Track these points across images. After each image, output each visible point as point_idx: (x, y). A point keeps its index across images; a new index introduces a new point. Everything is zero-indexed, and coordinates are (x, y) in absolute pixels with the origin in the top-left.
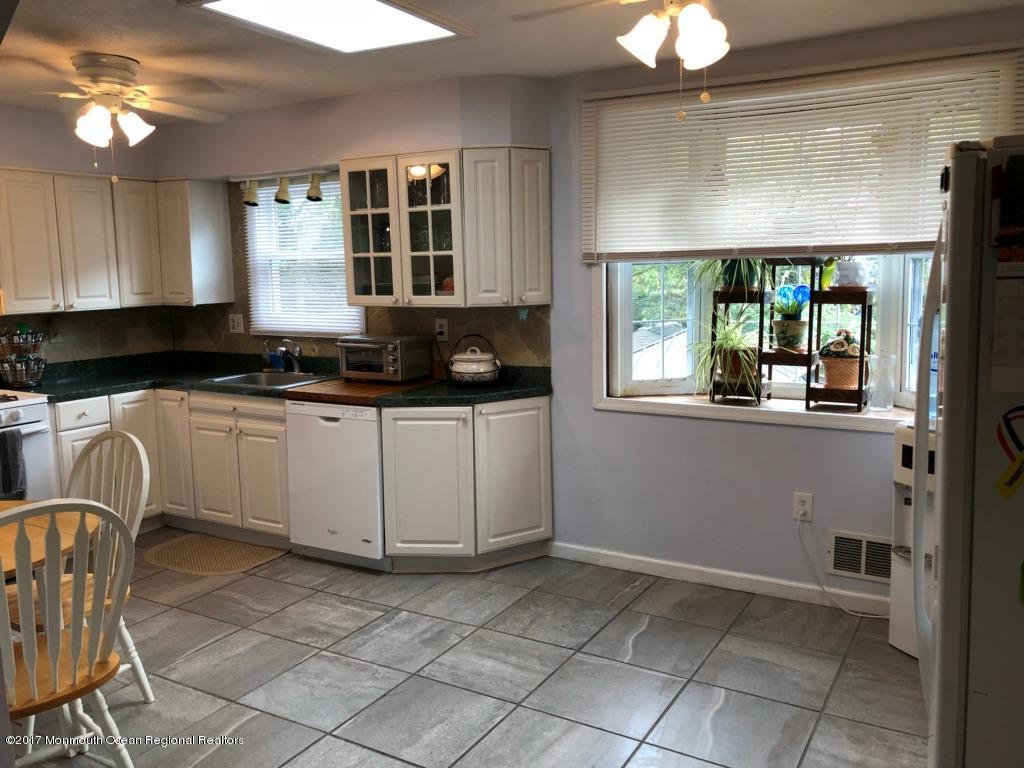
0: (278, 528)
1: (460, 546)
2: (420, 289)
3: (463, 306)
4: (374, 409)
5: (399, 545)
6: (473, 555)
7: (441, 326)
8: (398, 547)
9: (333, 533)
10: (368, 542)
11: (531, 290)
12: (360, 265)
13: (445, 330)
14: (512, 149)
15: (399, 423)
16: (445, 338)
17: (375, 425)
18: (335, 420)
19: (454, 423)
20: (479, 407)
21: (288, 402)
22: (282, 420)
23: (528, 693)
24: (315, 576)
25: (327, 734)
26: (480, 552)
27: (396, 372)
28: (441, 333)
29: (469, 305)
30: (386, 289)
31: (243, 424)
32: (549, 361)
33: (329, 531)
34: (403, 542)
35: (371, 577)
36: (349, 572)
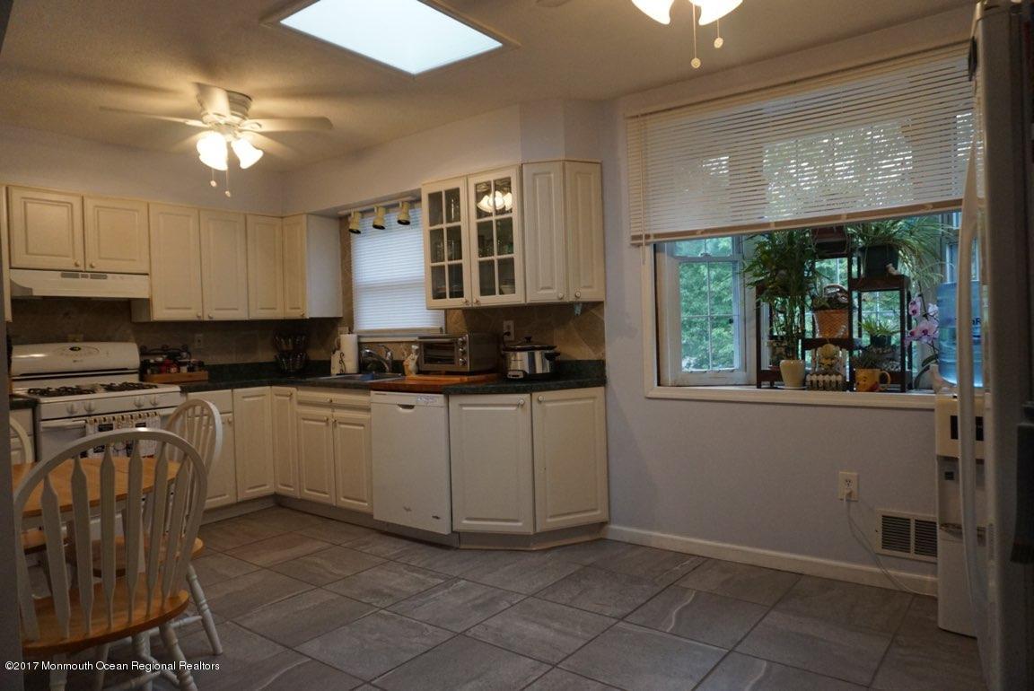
0: (363, 506)
1: (520, 524)
2: (486, 289)
3: (523, 302)
4: (442, 396)
5: (465, 522)
6: (532, 533)
7: (509, 327)
8: (464, 524)
9: (408, 510)
10: (437, 518)
11: (585, 287)
12: (437, 273)
13: (512, 330)
14: (566, 163)
15: (464, 408)
16: (512, 338)
17: (443, 411)
18: (411, 407)
19: (514, 408)
20: (536, 395)
21: (372, 392)
22: (368, 410)
23: (565, 655)
24: (389, 547)
25: (365, 682)
26: (538, 530)
27: (464, 363)
28: (508, 334)
29: (528, 301)
30: (458, 293)
31: (339, 414)
32: (604, 354)
33: (405, 509)
34: (468, 519)
35: (440, 551)
36: (420, 546)
